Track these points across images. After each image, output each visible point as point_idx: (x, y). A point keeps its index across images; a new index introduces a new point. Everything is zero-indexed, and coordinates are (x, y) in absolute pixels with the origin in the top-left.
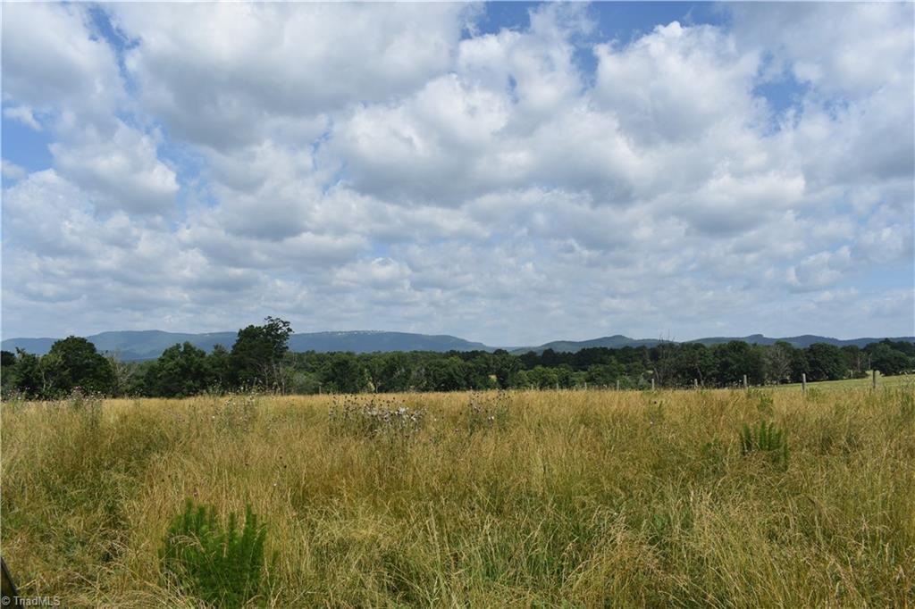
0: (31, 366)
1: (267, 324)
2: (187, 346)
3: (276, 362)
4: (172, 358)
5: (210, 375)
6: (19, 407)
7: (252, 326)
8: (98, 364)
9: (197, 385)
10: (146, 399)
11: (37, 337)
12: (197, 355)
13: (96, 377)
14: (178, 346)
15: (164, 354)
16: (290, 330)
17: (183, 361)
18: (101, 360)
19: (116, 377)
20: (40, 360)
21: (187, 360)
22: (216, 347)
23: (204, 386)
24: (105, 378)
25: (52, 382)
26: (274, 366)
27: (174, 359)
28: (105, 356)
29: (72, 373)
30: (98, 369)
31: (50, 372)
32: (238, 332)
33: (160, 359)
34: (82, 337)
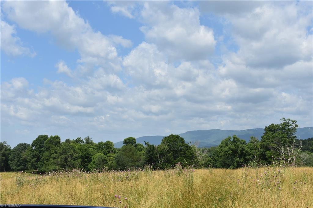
0: (152, 151)
1: (282, 122)
2: (235, 138)
3: (289, 146)
4: (227, 145)
5: (250, 155)
6: (150, 174)
7: (273, 124)
8: (186, 150)
9: (242, 161)
10: (214, 169)
11: (153, 136)
12: (241, 143)
13: (185, 157)
14: (230, 138)
15: (222, 143)
16: (296, 126)
17: (233, 147)
18: (188, 147)
19: (196, 157)
20: (156, 148)
21: (235, 146)
22: (252, 138)
23: (247, 161)
24: (191, 157)
25: (163, 160)
26: (288, 148)
27: (228, 146)
28: (190, 145)
29: (173, 154)
30: (187, 152)
31: (162, 154)
32: (264, 128)
33: (220, 146)
34: (177, 134)
